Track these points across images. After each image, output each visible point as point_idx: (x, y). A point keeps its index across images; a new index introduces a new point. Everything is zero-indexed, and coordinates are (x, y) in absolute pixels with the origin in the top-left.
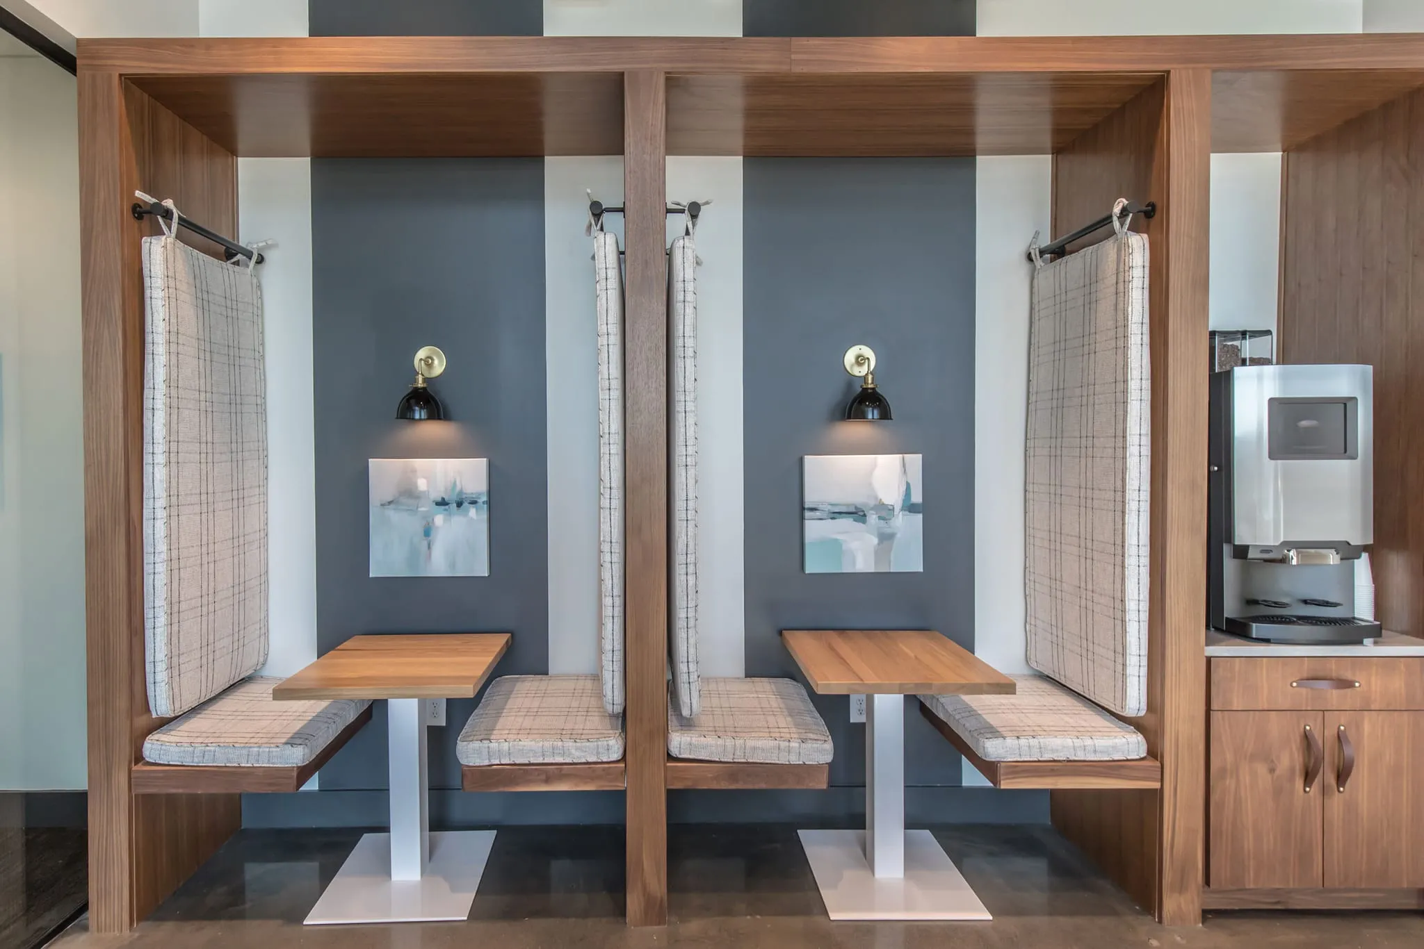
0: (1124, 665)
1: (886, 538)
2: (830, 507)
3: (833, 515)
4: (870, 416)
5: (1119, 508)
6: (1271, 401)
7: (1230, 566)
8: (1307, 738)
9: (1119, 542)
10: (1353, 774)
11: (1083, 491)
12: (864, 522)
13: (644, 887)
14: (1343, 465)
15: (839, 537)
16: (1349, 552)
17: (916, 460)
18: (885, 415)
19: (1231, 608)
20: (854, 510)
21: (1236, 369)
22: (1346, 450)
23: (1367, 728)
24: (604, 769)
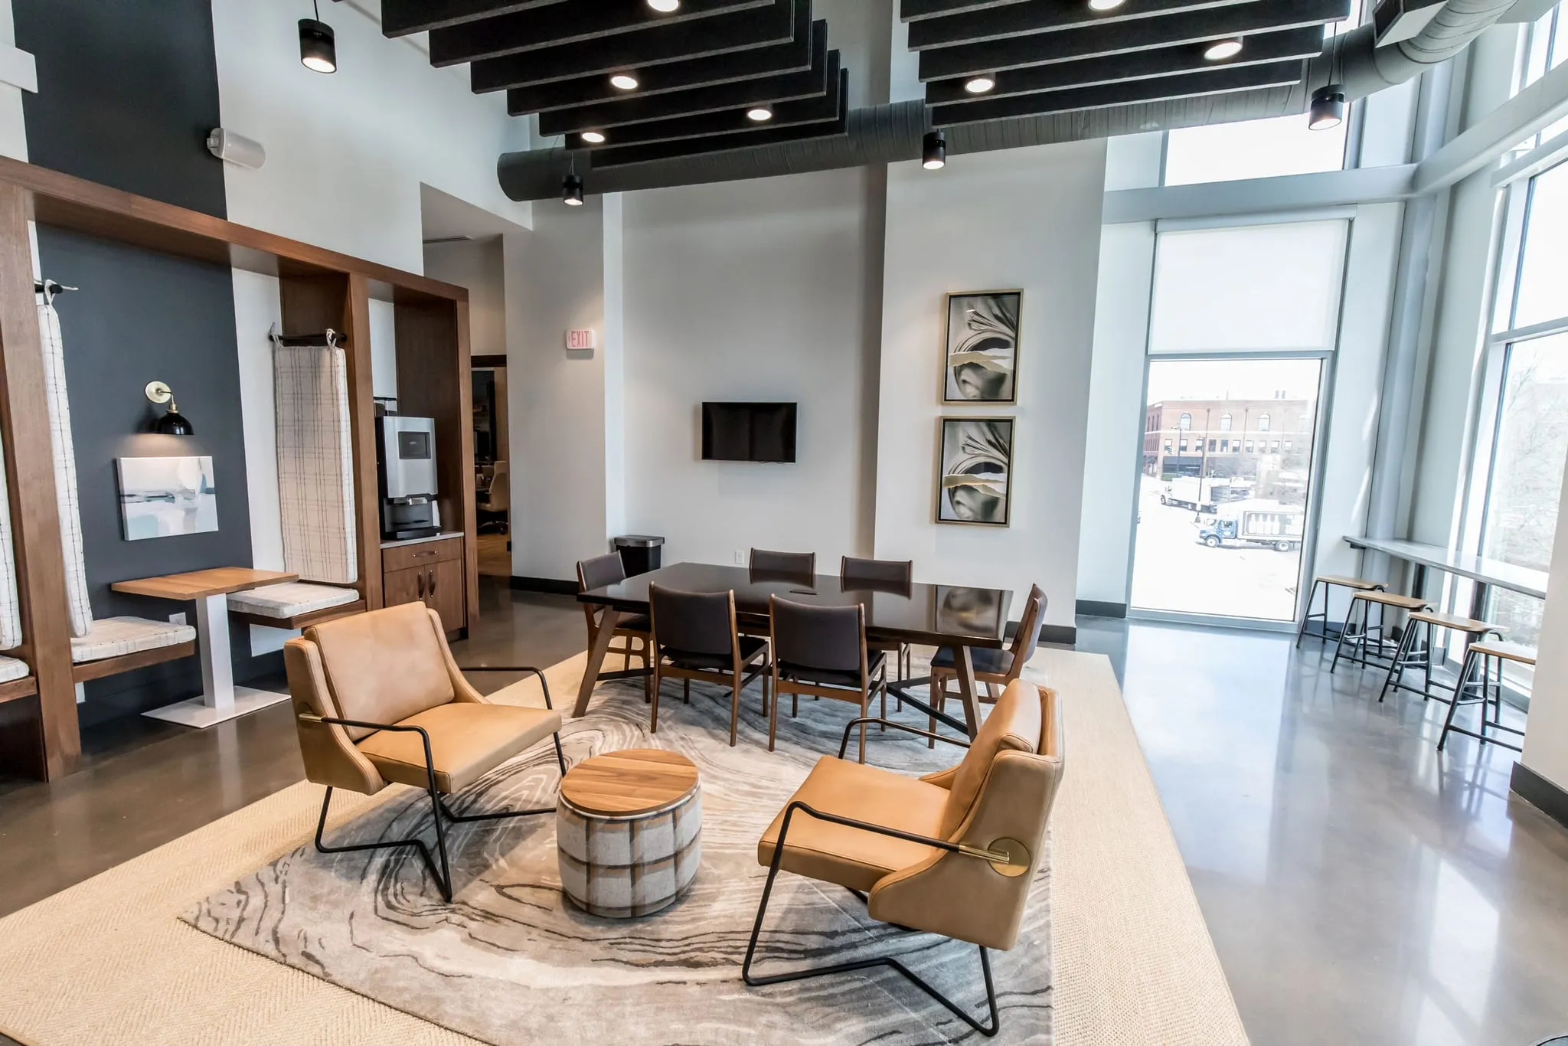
0: (347, 560)
1: (190, 512)
2: (145, 494)
3: (148, 499)
4: (178, 432)
5: (339, 483)
6: (399, 433)
7: (386, 508)
8: (419, 578)
9: (340, 500)
10: (436, 588)
11: (318, 476)
12: (173, 502)
13: (62, 753)
14: (426, 461)
15: (152, 513)
16: (430, 498)
17: (208, 460)
18: (189, 431)
19: (388, 528)
20: (165, 495)
21: (385, 417)
22: (427, 456)
23: (439, 569)
24: (16, 684)
